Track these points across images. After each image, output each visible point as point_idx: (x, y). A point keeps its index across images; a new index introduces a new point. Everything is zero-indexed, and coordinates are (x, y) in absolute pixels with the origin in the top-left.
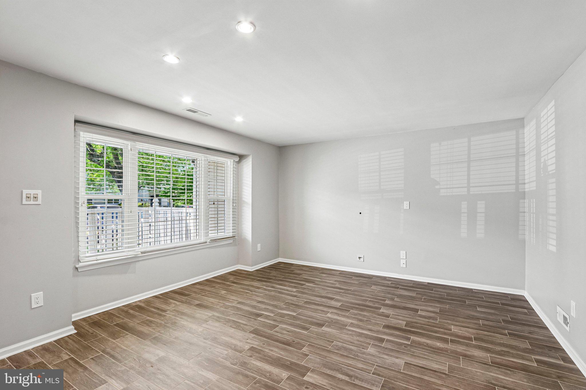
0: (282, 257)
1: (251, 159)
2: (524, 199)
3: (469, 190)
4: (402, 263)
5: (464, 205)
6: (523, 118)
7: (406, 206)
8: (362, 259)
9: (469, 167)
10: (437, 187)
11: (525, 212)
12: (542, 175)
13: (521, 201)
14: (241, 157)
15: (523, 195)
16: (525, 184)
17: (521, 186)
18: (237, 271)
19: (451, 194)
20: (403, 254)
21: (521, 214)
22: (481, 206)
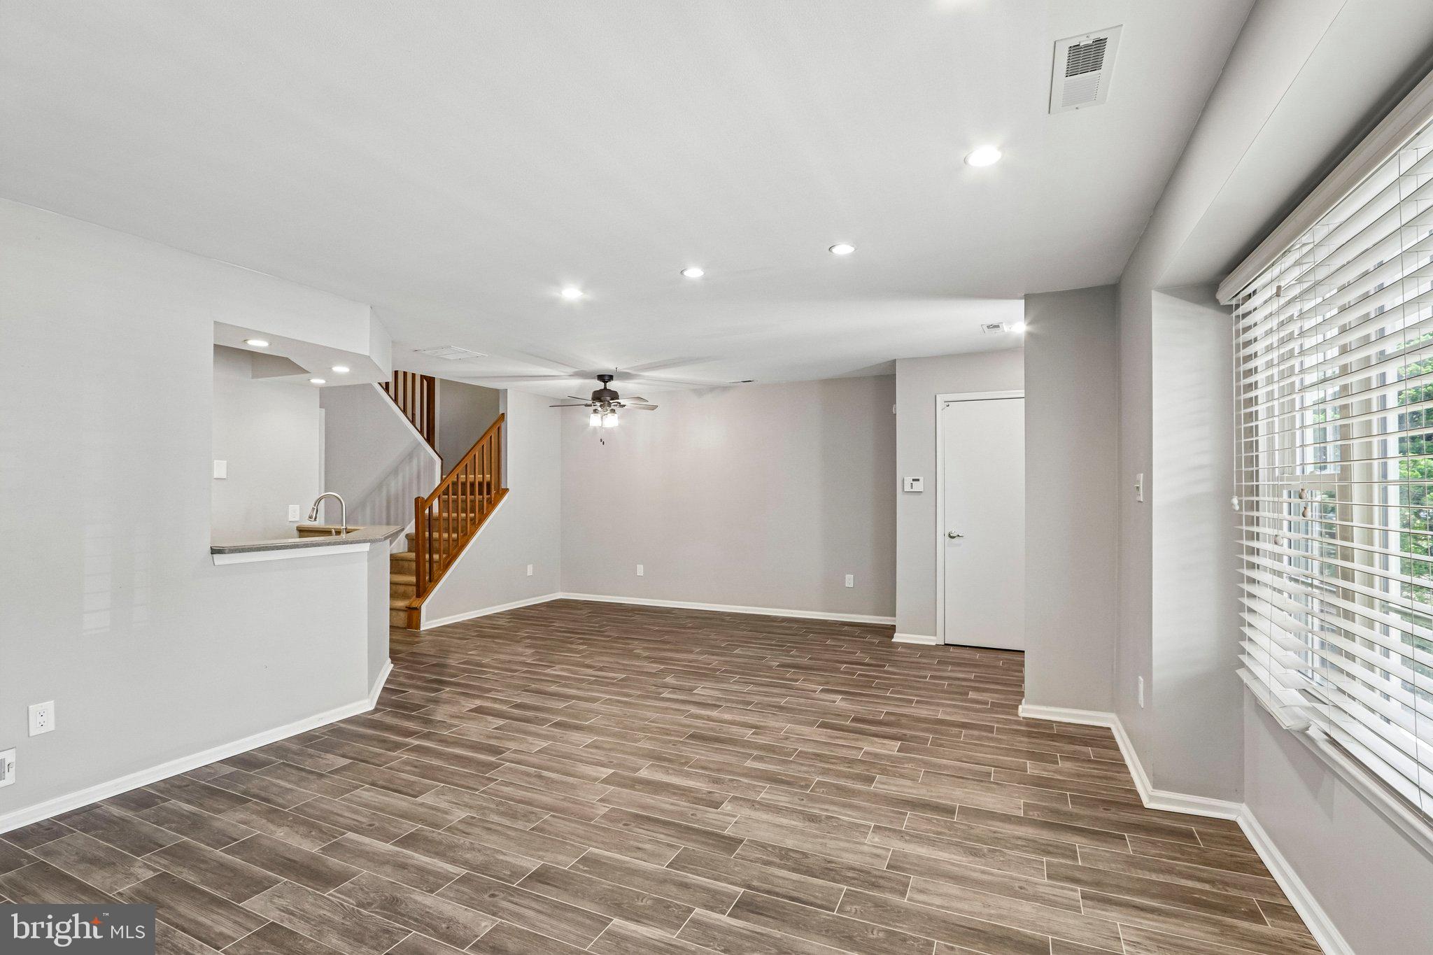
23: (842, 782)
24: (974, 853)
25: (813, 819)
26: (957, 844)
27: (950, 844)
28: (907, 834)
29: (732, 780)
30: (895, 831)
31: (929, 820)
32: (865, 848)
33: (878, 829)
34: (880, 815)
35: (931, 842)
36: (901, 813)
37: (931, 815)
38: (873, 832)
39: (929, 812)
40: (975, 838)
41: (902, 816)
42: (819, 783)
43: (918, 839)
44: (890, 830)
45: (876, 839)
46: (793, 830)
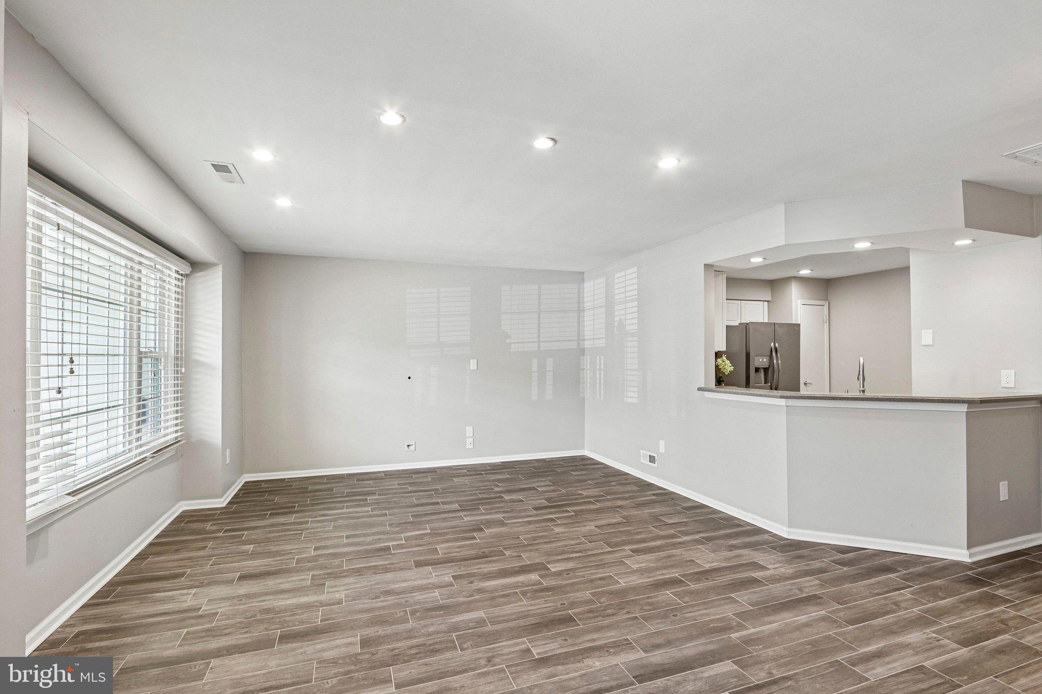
0: (249, 472)
1: (221, 274)
2: (584, 355)
3: (539, 346)
4: (468, 443)
5: (535, 363)
6: (584, 273)
7: (473, 364)
8: (412, 448)
9: (539, 317)
10: (508, 341)
11: (584, 369)
12: (617, 333)
13: (582, 357)
14: (196, 265)
15: (582, 351)
16: (584, 340)
17: (581, 342)
18: (183, 514)
19: (522, 350)
20: (469, 430)
21: (581, 371)
22: (550, 362)
23: (389, 630)
24: (267, 611)
25: (388, 593)
26: (280, 612)
27: (285, 611)
28: (317, 606)
29: (471, 596)
30: (327, 605)
31: (302, 623)
32: (343, 588)
33: (340, 602)
34: (341, 613)
35: (299, 607)
36: (326, 620)
37: (300, 628)
38: (342, 599)
39: (302, 629)
40: (265, 621)
41: (323, 618)
42: (406, 621)
43: (308, 607)
44: (330, 605)
45: (338, 596)
46: (394, 582)
